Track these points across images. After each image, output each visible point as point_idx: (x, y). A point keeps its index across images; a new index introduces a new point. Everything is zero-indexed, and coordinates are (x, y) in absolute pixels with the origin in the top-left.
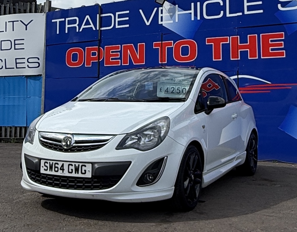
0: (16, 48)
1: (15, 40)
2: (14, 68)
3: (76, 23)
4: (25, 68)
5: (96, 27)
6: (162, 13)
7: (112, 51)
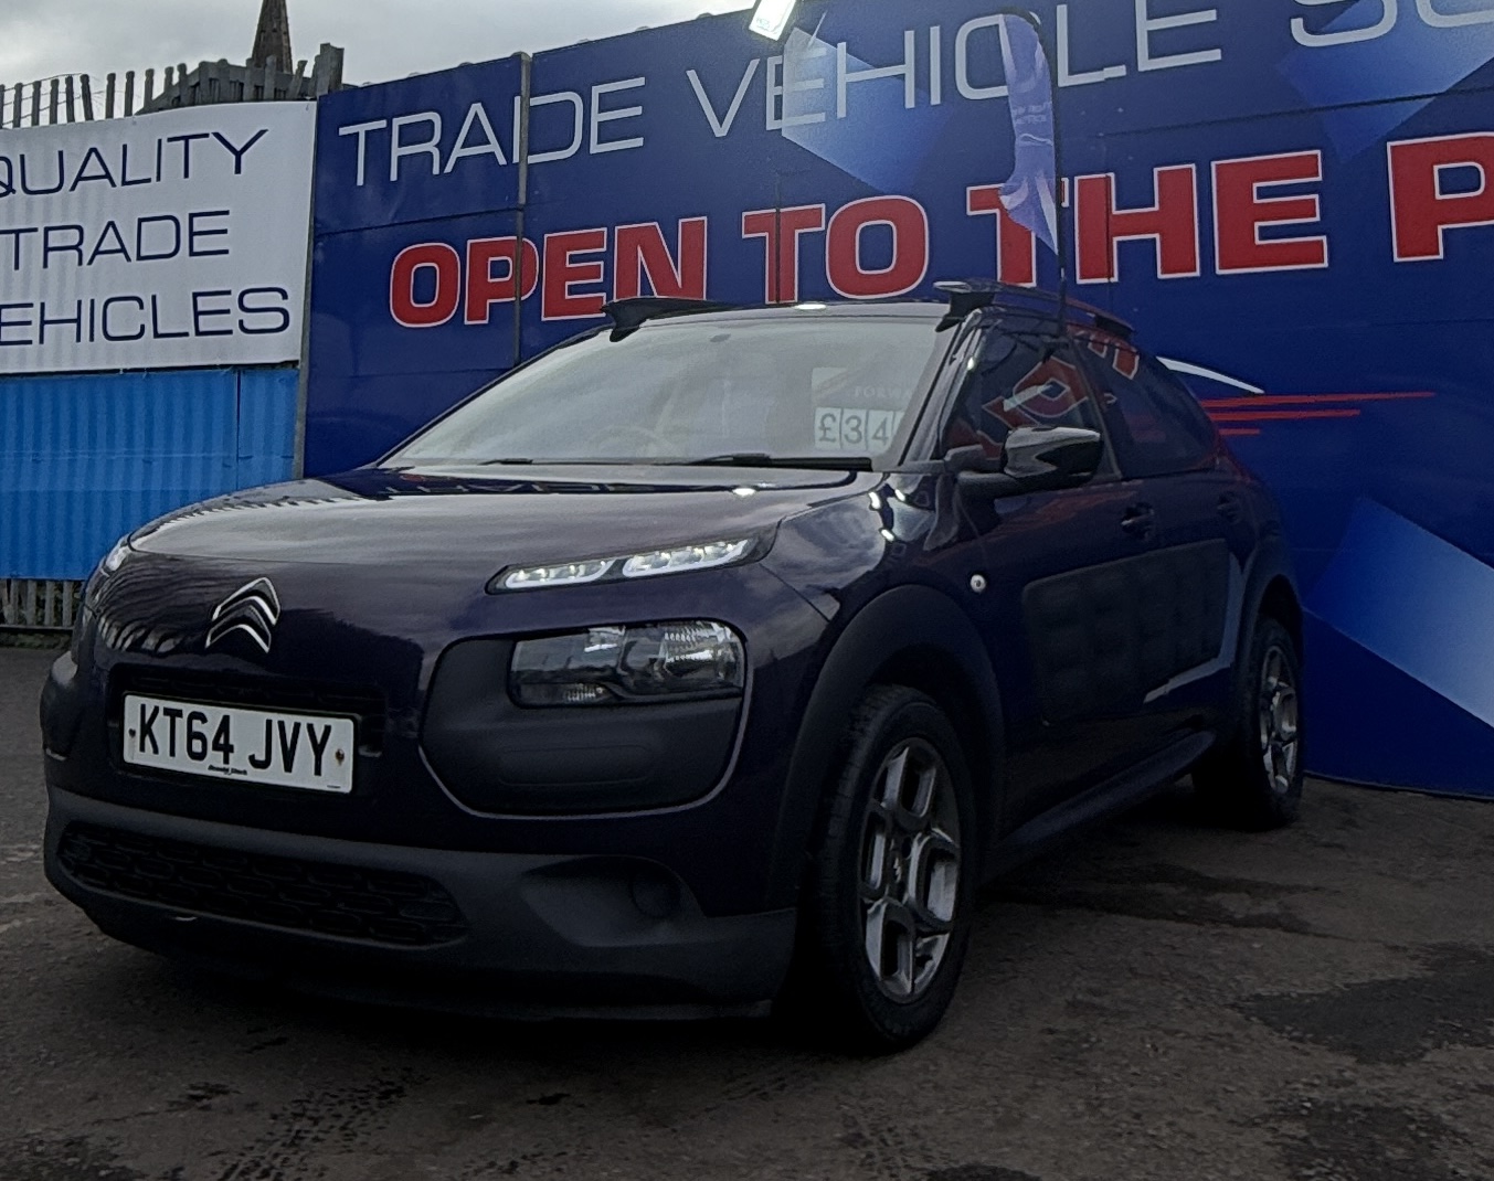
0: (196, 249)
1: (192, 216)
2: (186, 334)
3: (430, 140)
4: (230, 332)
5: (508, 154)
6: (779, 82)
7: (571, 256)
